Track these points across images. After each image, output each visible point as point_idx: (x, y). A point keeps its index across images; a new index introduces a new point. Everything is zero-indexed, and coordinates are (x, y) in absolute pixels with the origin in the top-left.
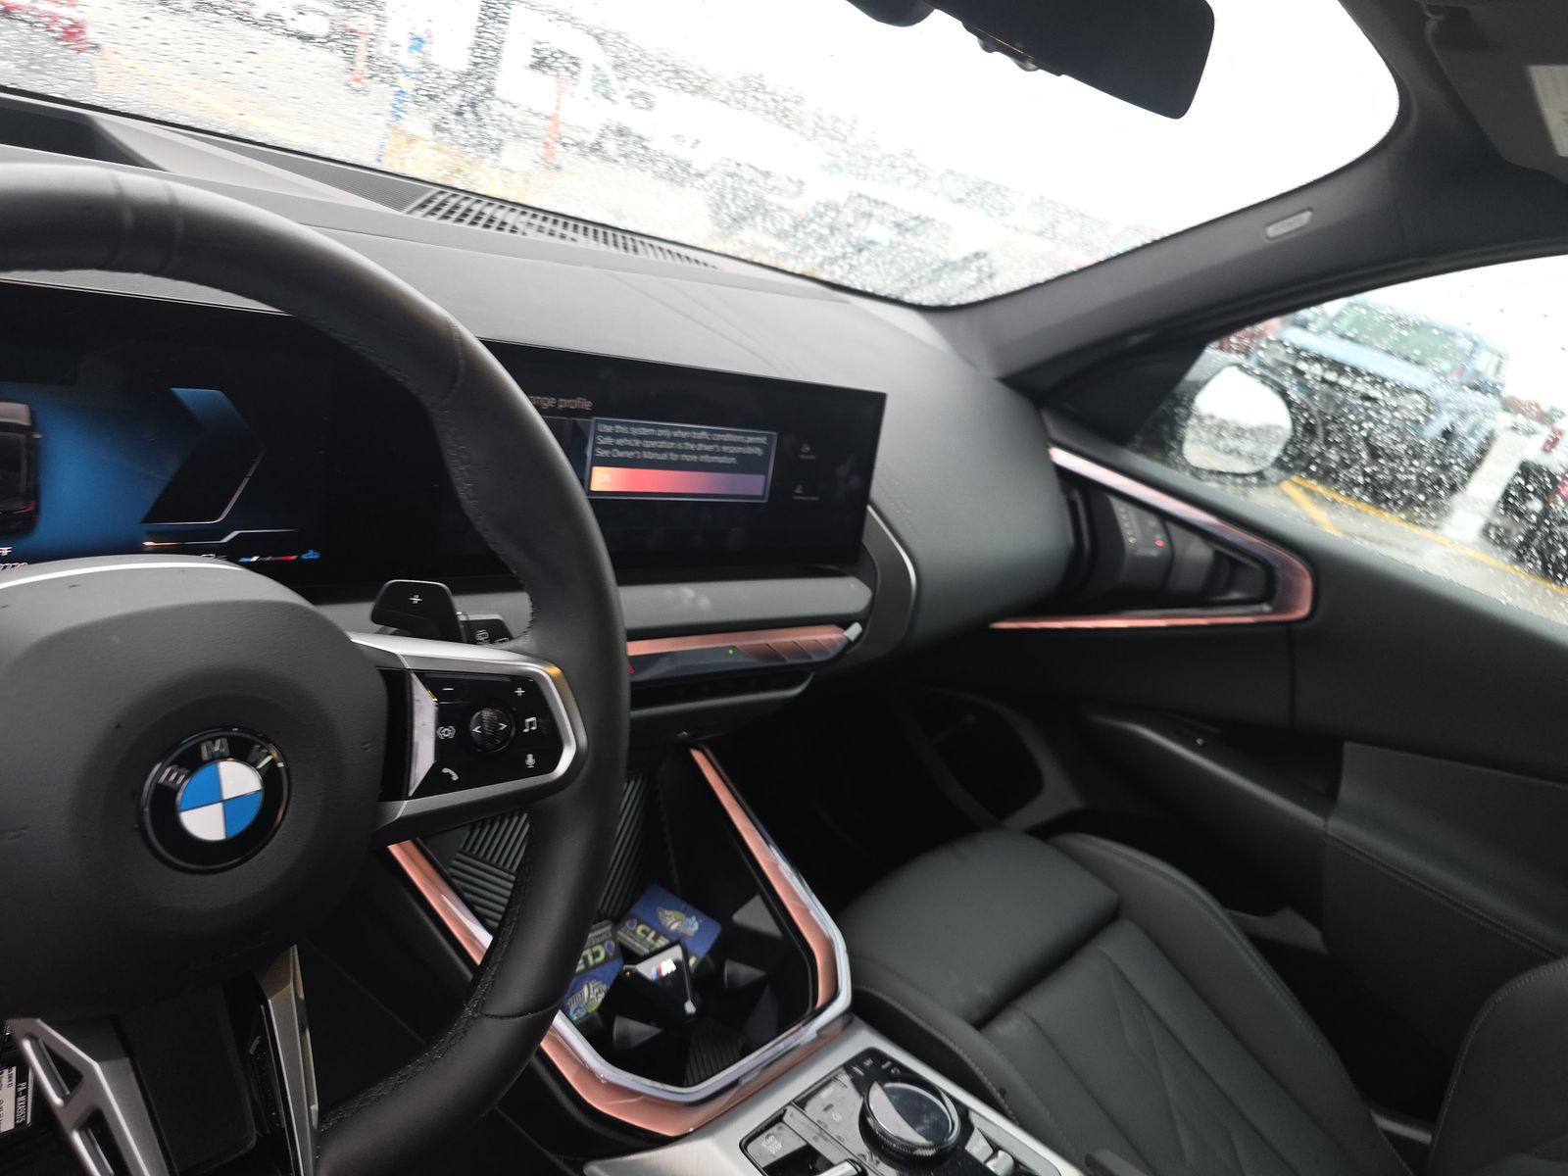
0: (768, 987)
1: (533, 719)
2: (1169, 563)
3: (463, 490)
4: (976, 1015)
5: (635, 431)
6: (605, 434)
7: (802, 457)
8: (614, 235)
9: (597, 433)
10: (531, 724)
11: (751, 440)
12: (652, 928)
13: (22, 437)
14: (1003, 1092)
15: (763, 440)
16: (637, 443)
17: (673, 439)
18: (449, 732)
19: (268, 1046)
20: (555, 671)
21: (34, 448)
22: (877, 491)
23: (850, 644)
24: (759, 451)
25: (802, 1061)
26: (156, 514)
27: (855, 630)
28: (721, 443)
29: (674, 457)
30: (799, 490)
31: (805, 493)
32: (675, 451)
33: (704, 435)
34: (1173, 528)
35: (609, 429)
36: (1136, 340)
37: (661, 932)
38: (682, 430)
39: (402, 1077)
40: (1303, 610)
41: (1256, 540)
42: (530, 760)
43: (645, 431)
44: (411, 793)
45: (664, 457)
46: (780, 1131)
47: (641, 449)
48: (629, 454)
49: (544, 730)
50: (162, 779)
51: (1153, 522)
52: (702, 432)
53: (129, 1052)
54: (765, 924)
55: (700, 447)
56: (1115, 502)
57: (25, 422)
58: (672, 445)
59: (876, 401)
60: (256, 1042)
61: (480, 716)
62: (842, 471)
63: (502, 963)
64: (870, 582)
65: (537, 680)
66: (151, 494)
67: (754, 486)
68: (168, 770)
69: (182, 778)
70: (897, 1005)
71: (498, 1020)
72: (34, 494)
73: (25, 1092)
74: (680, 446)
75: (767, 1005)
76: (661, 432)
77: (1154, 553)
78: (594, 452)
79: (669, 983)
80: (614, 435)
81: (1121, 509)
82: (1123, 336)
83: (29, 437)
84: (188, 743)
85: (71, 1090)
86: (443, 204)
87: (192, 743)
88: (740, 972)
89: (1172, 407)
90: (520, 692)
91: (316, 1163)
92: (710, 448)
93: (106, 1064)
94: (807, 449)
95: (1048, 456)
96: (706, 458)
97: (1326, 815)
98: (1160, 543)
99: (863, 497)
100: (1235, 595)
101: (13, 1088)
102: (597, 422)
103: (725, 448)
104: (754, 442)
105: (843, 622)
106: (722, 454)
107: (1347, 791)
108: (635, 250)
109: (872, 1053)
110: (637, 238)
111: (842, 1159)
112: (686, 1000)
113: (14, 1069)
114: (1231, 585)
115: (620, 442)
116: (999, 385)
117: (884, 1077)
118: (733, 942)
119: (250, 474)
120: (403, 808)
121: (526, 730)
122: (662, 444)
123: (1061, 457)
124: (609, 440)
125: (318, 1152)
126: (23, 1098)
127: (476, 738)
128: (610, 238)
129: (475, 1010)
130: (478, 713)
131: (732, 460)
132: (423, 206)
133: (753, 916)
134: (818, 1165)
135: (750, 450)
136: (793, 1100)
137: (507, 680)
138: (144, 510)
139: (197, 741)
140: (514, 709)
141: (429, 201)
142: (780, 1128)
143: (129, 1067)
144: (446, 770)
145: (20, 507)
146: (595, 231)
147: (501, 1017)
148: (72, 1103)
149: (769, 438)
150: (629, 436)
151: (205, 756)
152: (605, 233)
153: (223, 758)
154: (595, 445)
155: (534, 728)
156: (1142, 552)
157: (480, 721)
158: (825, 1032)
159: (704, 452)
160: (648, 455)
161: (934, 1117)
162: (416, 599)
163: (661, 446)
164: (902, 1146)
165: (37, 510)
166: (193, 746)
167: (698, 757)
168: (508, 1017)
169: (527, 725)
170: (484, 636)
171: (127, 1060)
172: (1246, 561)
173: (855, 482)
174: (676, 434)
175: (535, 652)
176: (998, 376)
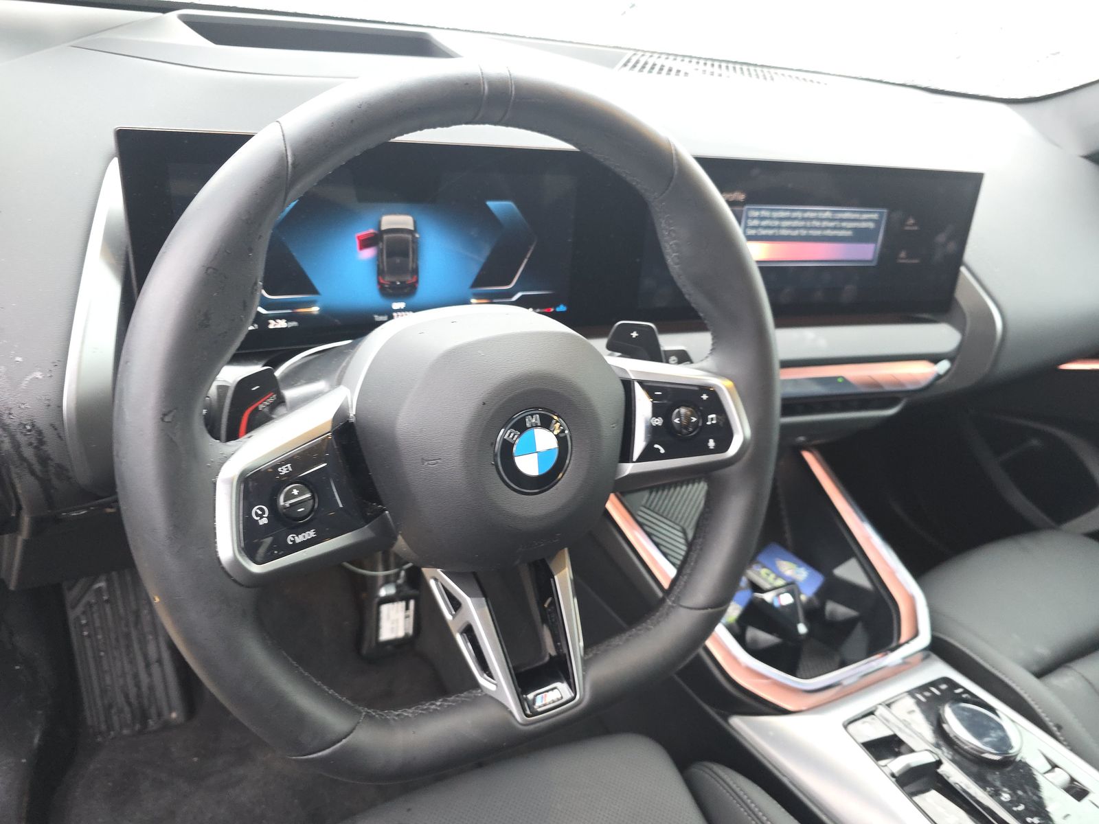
0: (860, 623)
1: (713, 416)
3: (671, 258)
4: (1035, 668)
5: (775, 214)
6: (753, 218)
7: (907, 228)
8: (755, 70)
9: (748, 218)
10: (712, 419)
11: (865, 216)
12: (773, 572)
13: (410, 237)
14: (1059, 727)
15: (875, 216)
16: (776, 223)
17: (804, 219)
18: (658, 422)
19: (555, 604)
20: (729, 383)
21: (415, 241)
22: (969, 255)
23: (939, 377)
24: (871, 225)
25: (889, 677)
26: (478, 282)
27: (944, 366)
28: (842, 220)
29: (804, 232)
30: (903, 254)
31: (908, 257)
32: (805, 228)
33: (828, 215)
35: (756, 214)
37: (779, 575)
38: (811, 211)
39: (630, 636)
42: (711, 444)
43: (783, 214)
44: (635, 459)
45: (796, 233)
46: (873, 721)
47: (779, 227)
48: (770, 232)
49: (721, 423)
50: (506, 437)
52: (826, 212)
53: (485, 595)
54: (860, 579)
55: (825, 224)
57: (411, 228)
58: (802, 223)
59: (975, 180)
60: (549, 600)
61: (679, 412)
62: (941, 238)
63: (690, 575)
64: (961, 328)
65: (717, 390)
66: (475, 270)
67: (866, 252)
68: (509, 431)
69: (516, 436)
70: (968, 651)
71: (689, 610)
72: (415, 272)
74: (808, 224)
75: (859, 636)
76: (795, 215)
79: (787, 610)
80: (762, 218)
83: (414, 236)
84: (517, 417)
85: (455, 611)
86: (637, 62)
87: (520, 417)
88: (838, 610)
90: (705, 397)
91: (584, 677)
92: (832, 224)
93: (473, 599)
94: (911, 221)
96: (829, 233)
99: (956, 260)
102: (749, 209)
103: (844, 224)
104: (868, 218)
105: (935, 359)
106: (841, 228)
108: (772, 79)
109: (946, 680)
110: (772, 71)
111: (923, 749)
112: (799, 622)
113: (404, 602)
115: (764, 223)
116: (1085, 162)
117: (958, 699)
118: (833, 589)
119: (528, 255)
120: (628, 469)
121: (709, 423)
122: (795, 223)
124: (756, 222)
125: (584, 670)
127: (676, 426)
128: (753, 73)
129: (674, 602)
130: (677, 410)
131: (849, 233)
132: (625, 65)
133: (849, 572)
134: (903, 749)
135: (864, 225)
136: (884, 702)
137: (696, 388)
138: (471, 281)
139: (524, 415)
140: (701, 408)
141: (628, 61)
142: (873, 719)
143: (485, 603)
144: (656, 446)
145: (409, 279)
146: (742, 69)
147: (691, 608)
148: (457, 618)
149: (881, 214)
150: (771, 218)
151: (528, 425)
152: (748, 70)
153: (537, 426)
154: (746, 227)
155: (714, 422)
157: (679, 415)
158: (909, 660)
159: (827, 228)
160: (784, 232)
161: (1000, 733)
162: (634, 334)
163: (794, 226)
164: (972, 748)
165: (417, 281)
166: (521, 418)
167: (808, 457)
168: (695, 609)
169: (709, 420)
170: (674, 360)
171: (484, 599)
173: (952, 247)
174: (807, 215)
175: (714, 371)
176: (1085, 153)
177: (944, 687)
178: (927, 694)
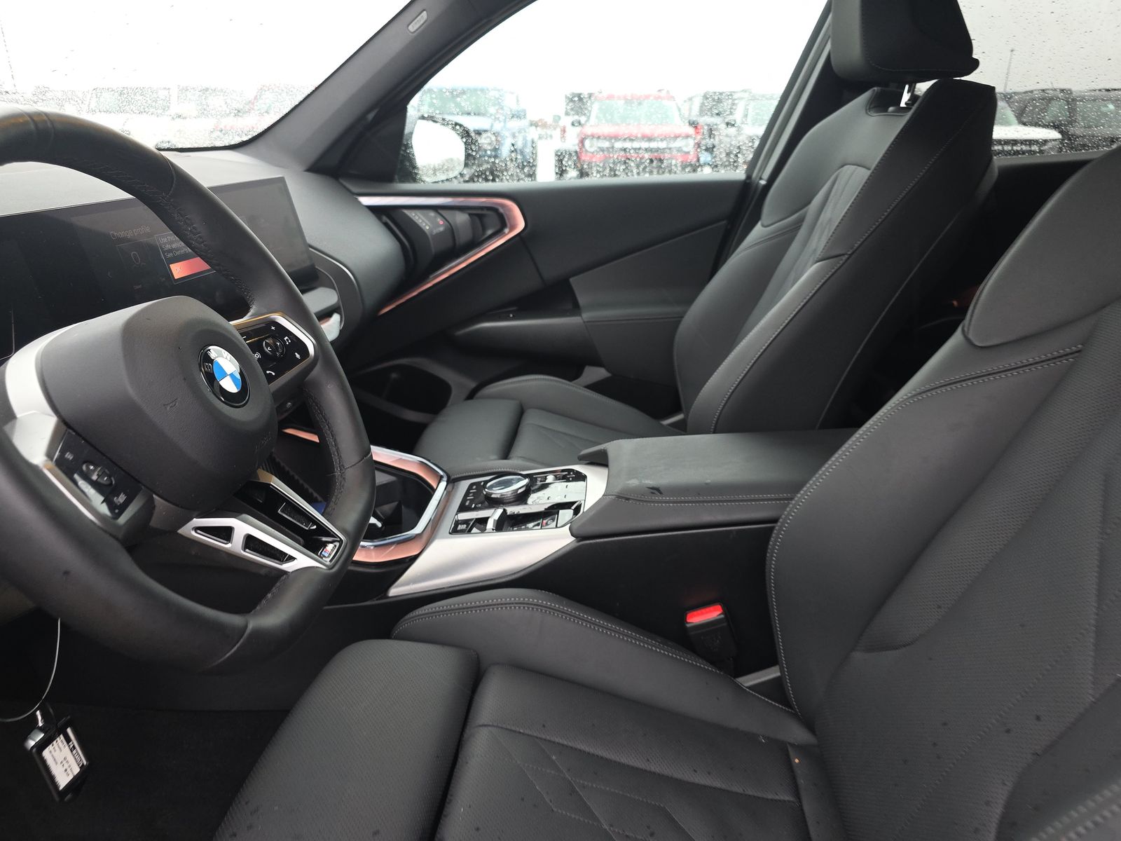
0: (403, 507)
1: (287, 338)
2: (451, 230)
6: (165, 244)
10: (287, 340)
18: (258, 356)
20: (280, 314)
27: (336, 316)
34: (442, 212)
35: (165, 240)
36: (371, 116)
40: (521, 225)
41: (483, 200)
42: (298, 355)
49: (294, 340)
51: (432, 214)
56: (407, 212)
64: (331, 286)
65: (277, 321)
71: (354, 467)
73: (74, 747)
77: (442, 229)
78: (164, 256)
80: (169, 243)
81: (413, 215)
82: (363, 116)
89: (405, 151)
90: (273, 328)
95: (360, 203)
97: (580, 315)
98: (441, 223)
100: (489, 232)
101: (67, 747)
102: (157, 237)
105: (330, 313)
107: (582, 300)
109: (472, 485)
111: (492, 514)
113: (61, 736)
114: (484, 229)
115: (174, 246)
116: (306, 173)
121: (287, 343)
123: (366, 201)
124: (168, 247)
126: (74, 752)
127: (270, 354)
129: (341, 470)
130: (264, 342)
134: (486, 520)
136: (457, 512)
137: (264, 325)
144: (268, 372)
147: (354, 465)
154: (164, 252)
155: (290, 341)
156: (435, 232)
157: (267, 345)
172: (485, 212)
176: (305, 168)
177: (474, 487)
178: (471, 495)
